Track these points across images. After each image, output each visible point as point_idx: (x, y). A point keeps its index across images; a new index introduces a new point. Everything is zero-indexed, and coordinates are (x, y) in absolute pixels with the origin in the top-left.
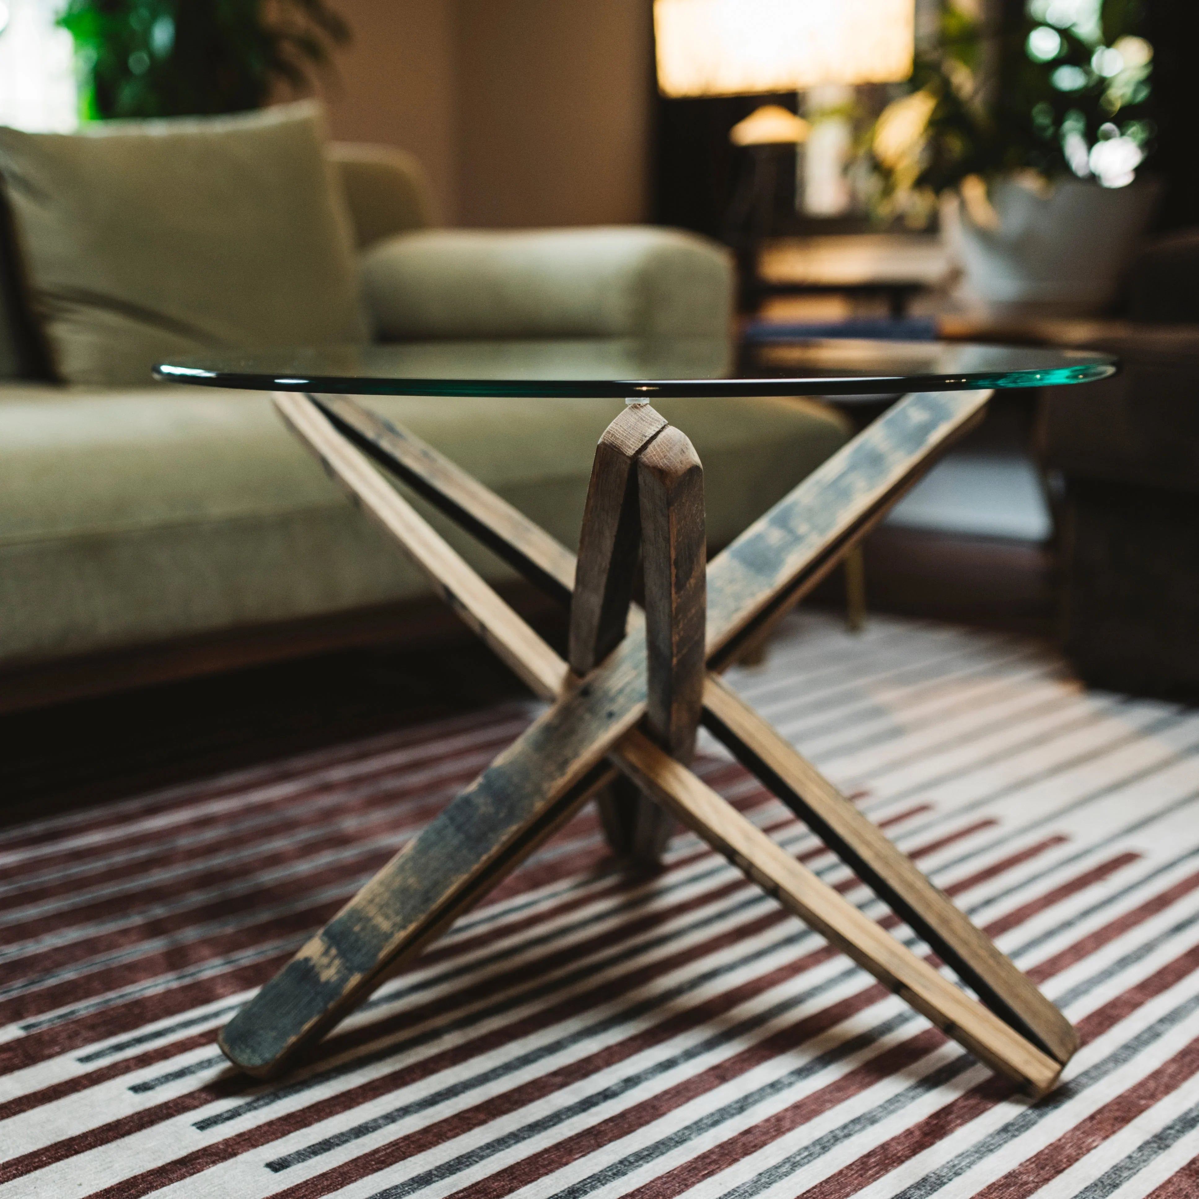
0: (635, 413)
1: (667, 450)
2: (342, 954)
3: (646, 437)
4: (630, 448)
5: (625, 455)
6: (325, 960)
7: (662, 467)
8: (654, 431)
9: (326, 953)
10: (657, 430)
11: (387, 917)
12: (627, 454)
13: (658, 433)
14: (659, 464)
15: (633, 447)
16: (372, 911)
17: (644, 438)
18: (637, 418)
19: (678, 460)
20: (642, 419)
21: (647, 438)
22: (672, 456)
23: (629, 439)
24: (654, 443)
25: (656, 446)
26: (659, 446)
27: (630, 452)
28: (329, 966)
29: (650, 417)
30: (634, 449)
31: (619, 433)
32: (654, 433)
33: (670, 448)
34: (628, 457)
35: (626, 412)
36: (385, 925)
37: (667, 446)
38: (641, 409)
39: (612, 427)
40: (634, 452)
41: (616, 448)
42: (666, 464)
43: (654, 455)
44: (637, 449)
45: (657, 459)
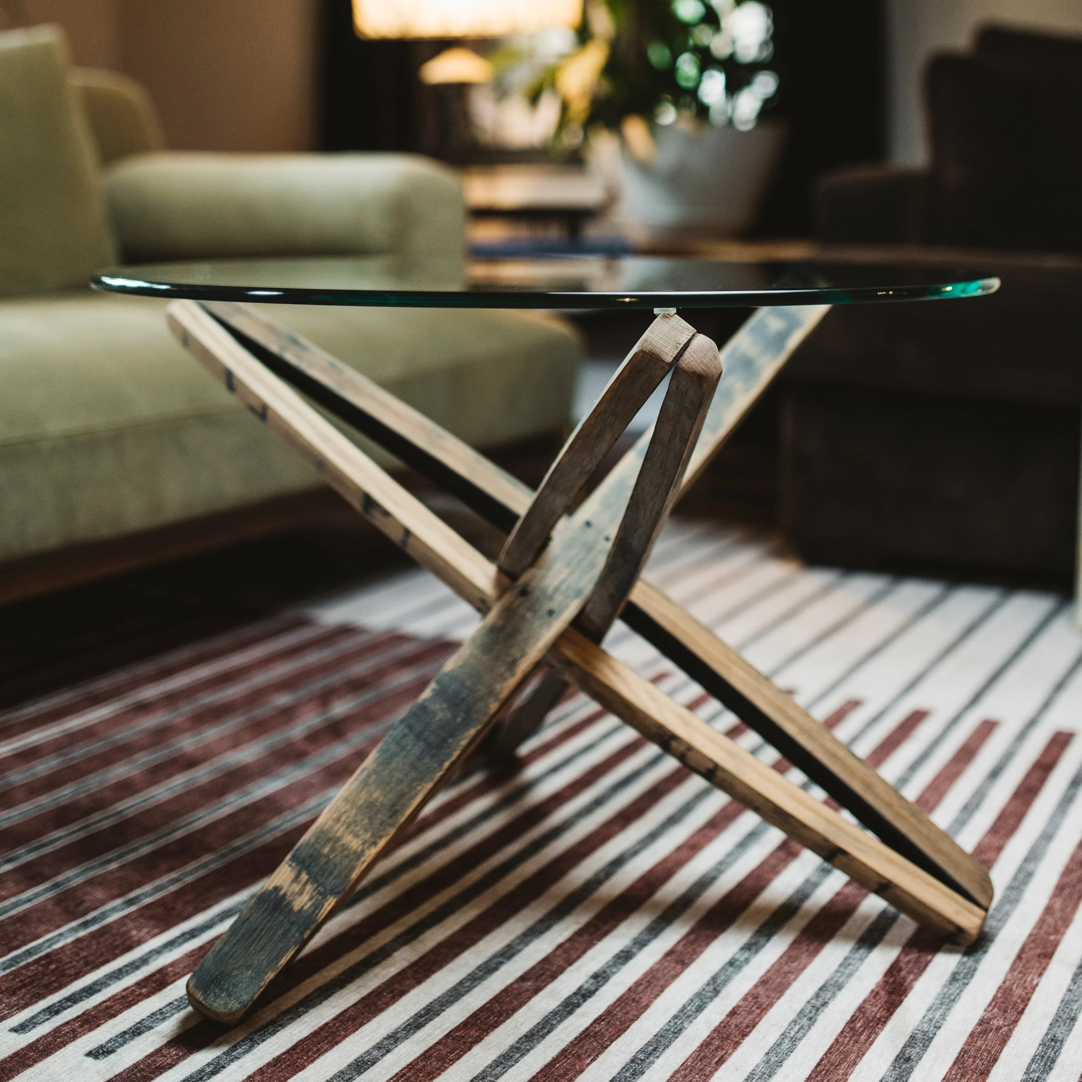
0: (667, 323)
1: (702, 356)
2: (313, 878)
3: (680, 344)
4: (668, 355)
5: (664, 361)
6: (296, 888)
7: (700, 372)
8: (686, 338)
9: (296, 879)
10: (689, 338)
11: (356, 836)
12: (666, 361)
13: (690, 340)
14: (697, 369)
15: (670, 354)
16: (340, 830)
17: (679, 345)
18: (669, 326)
19: (713, 366)
20: (673, 327)
21: (682, 346)
22: (708, 362)
23: (666, 347)
24: (689, 349)
25: (692, 353)
26: (694, 352)
27: (669, 359)
28: (301, 893)
29: (680, 326)
30: (672, 356)
31: (656, 341)
32: (686, 340)
33: (705, 354)
34: (667, 363)
35: (658, 321)
36: (355, 844)
37: (702, 352)
38: (671, 318)
39: (648, 336)
40: (672, 359)
41: (655, 355)
42: (704, 369)
43: (692, 361)
44: (674, 356)
45: (694, 365)
